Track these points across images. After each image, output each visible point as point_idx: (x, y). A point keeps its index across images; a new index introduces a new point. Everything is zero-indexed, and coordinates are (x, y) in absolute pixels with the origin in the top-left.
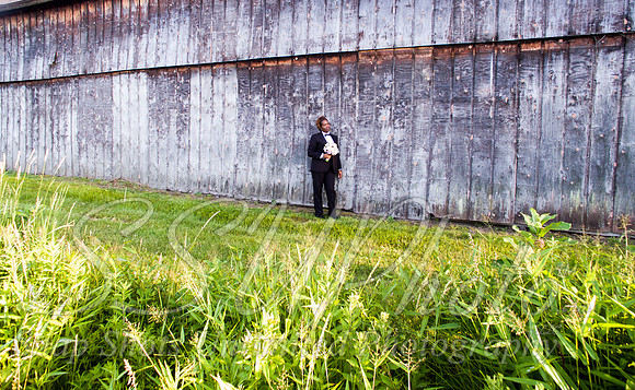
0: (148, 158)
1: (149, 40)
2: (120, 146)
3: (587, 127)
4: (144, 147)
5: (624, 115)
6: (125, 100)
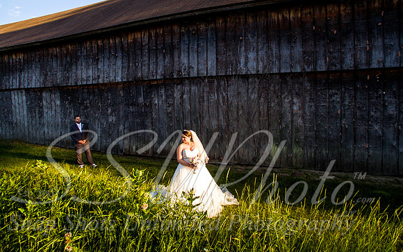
0: (28, 129)
1: (25, 75)
2: (16, 124)
4: (26, 124)
5: (184, 111)
6: (17, 102)
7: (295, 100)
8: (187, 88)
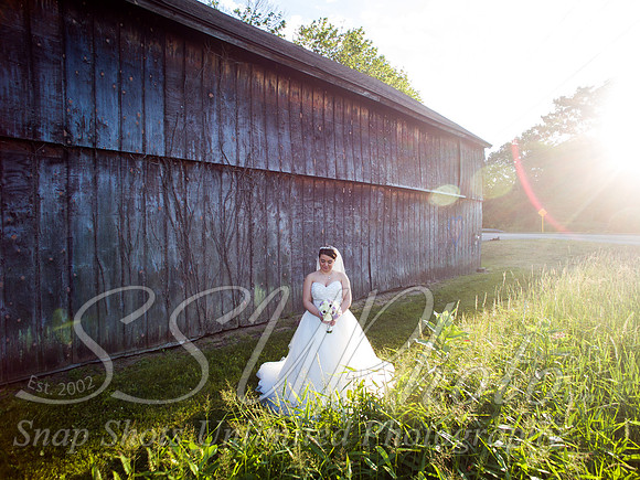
3: (33, 250)
5: (73, 235)
7: (282, 215)
8: (83, 176)
